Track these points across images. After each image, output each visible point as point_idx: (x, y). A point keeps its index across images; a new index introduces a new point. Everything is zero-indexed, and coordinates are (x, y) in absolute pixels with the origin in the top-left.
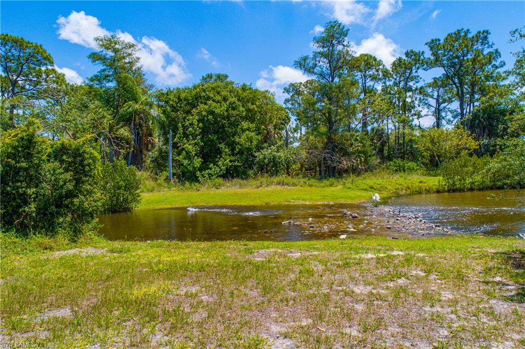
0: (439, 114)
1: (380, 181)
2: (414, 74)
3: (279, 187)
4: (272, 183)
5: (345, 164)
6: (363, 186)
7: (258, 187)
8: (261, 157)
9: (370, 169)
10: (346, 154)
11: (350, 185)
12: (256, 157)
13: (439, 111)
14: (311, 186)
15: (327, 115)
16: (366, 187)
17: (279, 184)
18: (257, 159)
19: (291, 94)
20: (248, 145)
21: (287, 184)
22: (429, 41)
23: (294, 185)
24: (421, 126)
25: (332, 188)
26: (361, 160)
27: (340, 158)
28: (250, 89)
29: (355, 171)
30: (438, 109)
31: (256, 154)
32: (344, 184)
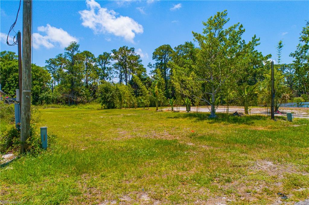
0: (121, 77)
1: (92, 106)
2: (108, 61)
3: (53, 109)
4: (49, 107)
5: (79, 99)
6: (86, 108)
7: (44, 109)
8: (42, 96)
9: (88, 102)
10: (79, 96)
11: (81, 107)
12: (39, 96)
13: (121, 76)
14: (66, 108)
15: (71, 79)
16: (87, 108)
17: (52, 107)
18: (40, 98)
19: (49, 64)
20: (37, 91)
21: (56, 107)
22: (112, 50)
23: (59, 107)
24: (114, 82)
25: (74, 109)
26: (85, 98)
27: (77, 97)
28: (35, 66)
29: (83, 102)
30: (121, 75)
31: (40, 95)
32: (79, 107)
